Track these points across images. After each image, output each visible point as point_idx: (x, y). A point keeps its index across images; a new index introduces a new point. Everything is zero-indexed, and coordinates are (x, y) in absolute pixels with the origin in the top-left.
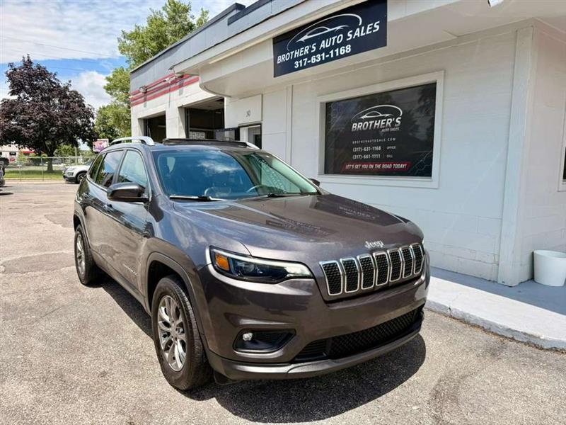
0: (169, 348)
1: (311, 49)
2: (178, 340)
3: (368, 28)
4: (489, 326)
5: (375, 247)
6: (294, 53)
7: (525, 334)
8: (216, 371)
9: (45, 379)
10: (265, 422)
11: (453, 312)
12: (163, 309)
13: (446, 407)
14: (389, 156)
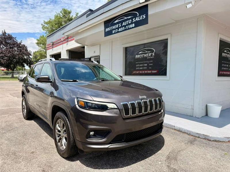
0: (60, 141)
1: (119, 26)
2: (64, 137)
3: (141, 17)
4: (190, 133)
5: (143, 98)
6: (112, 28)
7: (204, 135)
8: (79, 149)
9: (8, 155)
10: (99, 169)
11: (176, 127)
12: (58, 125)
13: (172, 162)
14: (150, 68)
